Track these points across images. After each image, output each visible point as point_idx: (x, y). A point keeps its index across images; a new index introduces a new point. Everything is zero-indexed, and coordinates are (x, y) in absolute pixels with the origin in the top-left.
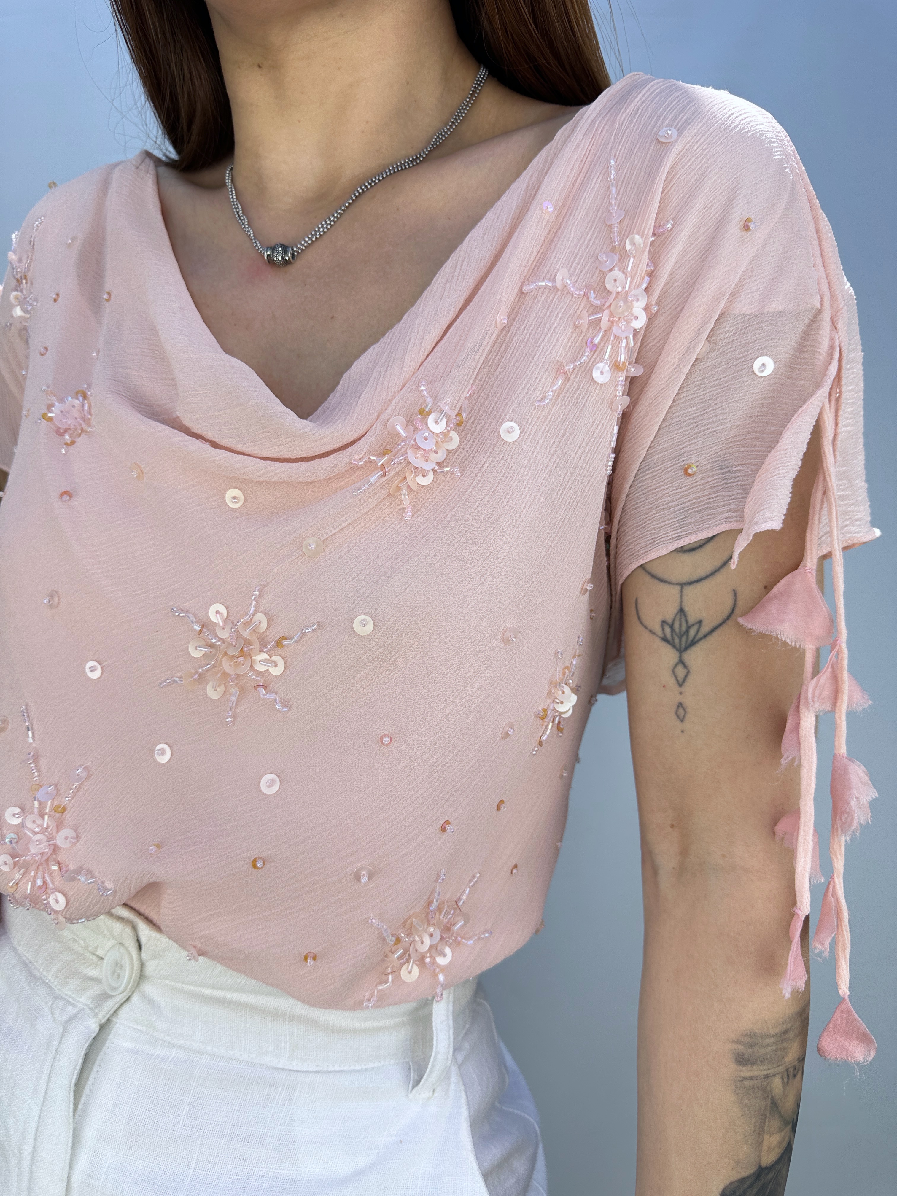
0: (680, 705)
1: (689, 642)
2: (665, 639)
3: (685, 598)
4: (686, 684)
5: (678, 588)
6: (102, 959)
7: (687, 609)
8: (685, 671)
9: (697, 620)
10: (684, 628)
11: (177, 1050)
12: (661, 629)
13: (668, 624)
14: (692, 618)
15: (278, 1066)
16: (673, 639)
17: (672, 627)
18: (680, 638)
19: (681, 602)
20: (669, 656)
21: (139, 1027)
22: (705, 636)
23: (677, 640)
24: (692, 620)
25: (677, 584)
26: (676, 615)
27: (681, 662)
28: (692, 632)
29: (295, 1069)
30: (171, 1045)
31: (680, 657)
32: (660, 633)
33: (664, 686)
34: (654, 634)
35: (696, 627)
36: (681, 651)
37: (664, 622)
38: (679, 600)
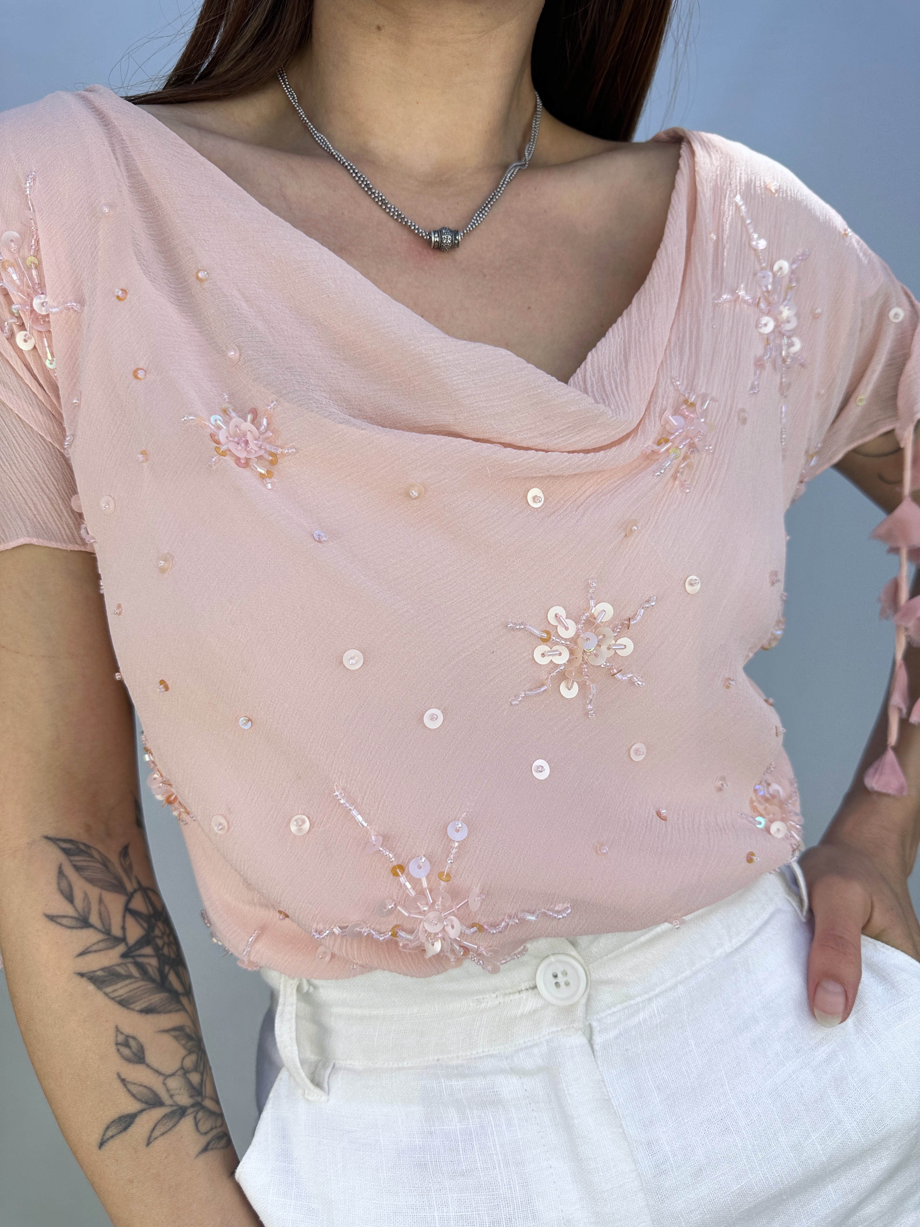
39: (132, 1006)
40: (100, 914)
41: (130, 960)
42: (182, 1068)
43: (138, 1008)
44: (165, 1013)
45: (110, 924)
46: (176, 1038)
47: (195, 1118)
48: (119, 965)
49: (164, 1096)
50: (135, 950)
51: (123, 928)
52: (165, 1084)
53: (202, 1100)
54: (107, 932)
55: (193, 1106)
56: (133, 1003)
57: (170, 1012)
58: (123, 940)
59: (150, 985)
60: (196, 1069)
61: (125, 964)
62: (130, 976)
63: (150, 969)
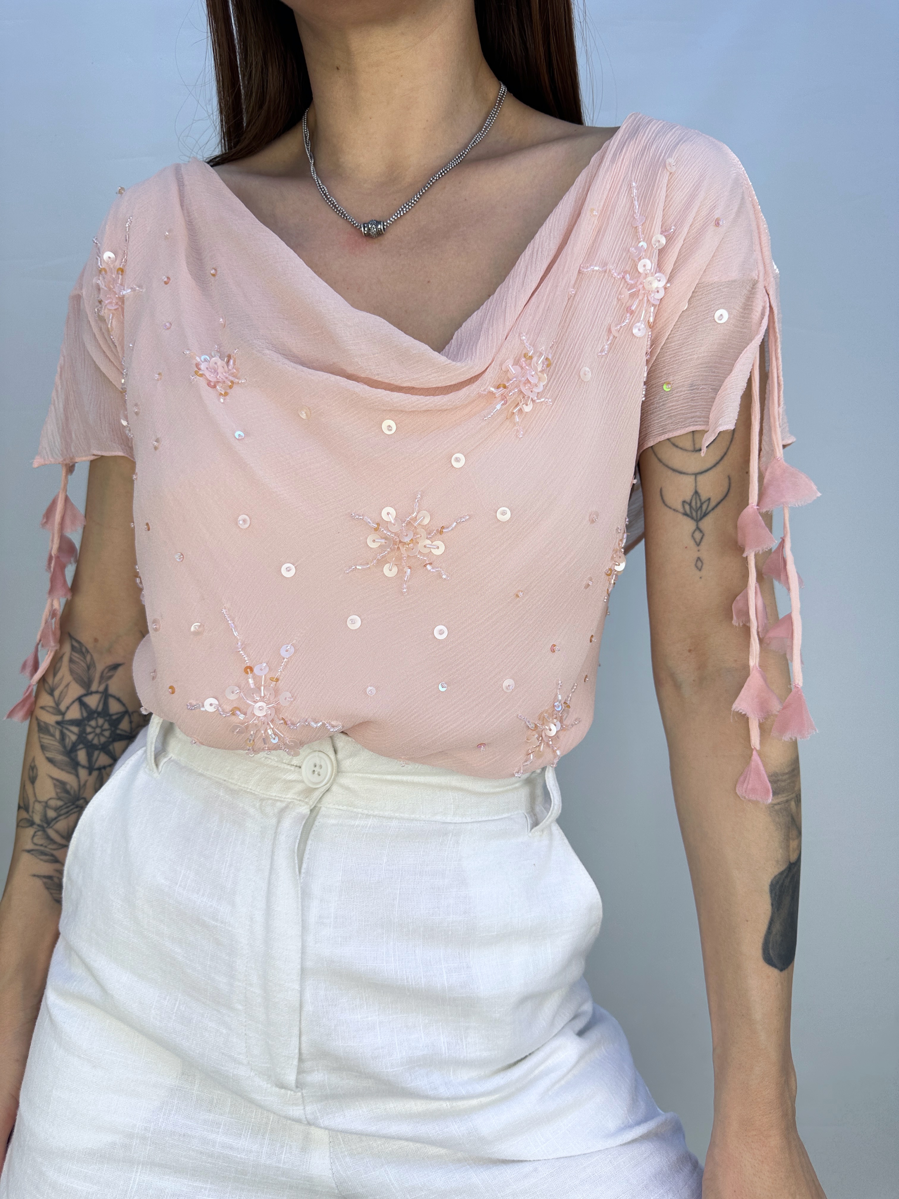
0: (699, 559)
1: (703, 514)
2: (685, 514)
3: (698, 483)
4: (703, 544)
5: (693, 477)
6: (300, 767)
7: (700, 491)
8: (701, 535)
9: (707, 498)
10: (699, 505)
11: (372, 819)
12: (682, 507)
14: (704, 497)
15: (447, 821)
16: (691, 513)
17: (690, 504)
18: (697, 512)
19: (696, 486)
20: (689, 525)
21: (341, 807)
22: (713, 509)
23: (694, 514)
24: (704, 499)
25: (693, 474)
26: (692, 496)
27: (698, 528)
28: (704, 507)
29: (458, 822)
30: (368, 816)
31: (697, 525)
32: (681, 510)
33: (686, 547)
34: (677, 511)
35: (707, 503)
36: (698, 521)
37: (684, 502)
38: (694, 485)
39: (45, 752)
40: (61, 692)
41: (59, 727)
42: (46, 803)
43: (47, 755)
44: (59, 768)
45: (62, 701)
46: (55, 785)
47: (35, 832)
48: (52, 726)
49: (31, 810)
50: (66, 724)
51: (68, 708)
52: (34, 803)
53: (47, 827)
54: (58, 704)
55: (39, 825)
56: (47, 751)
57: (62, 770)
58: (63, 714)
59: (61, 748)
60: (56, 809)
61: (56, 728)
62: (53, 735)
63: (67, 740)
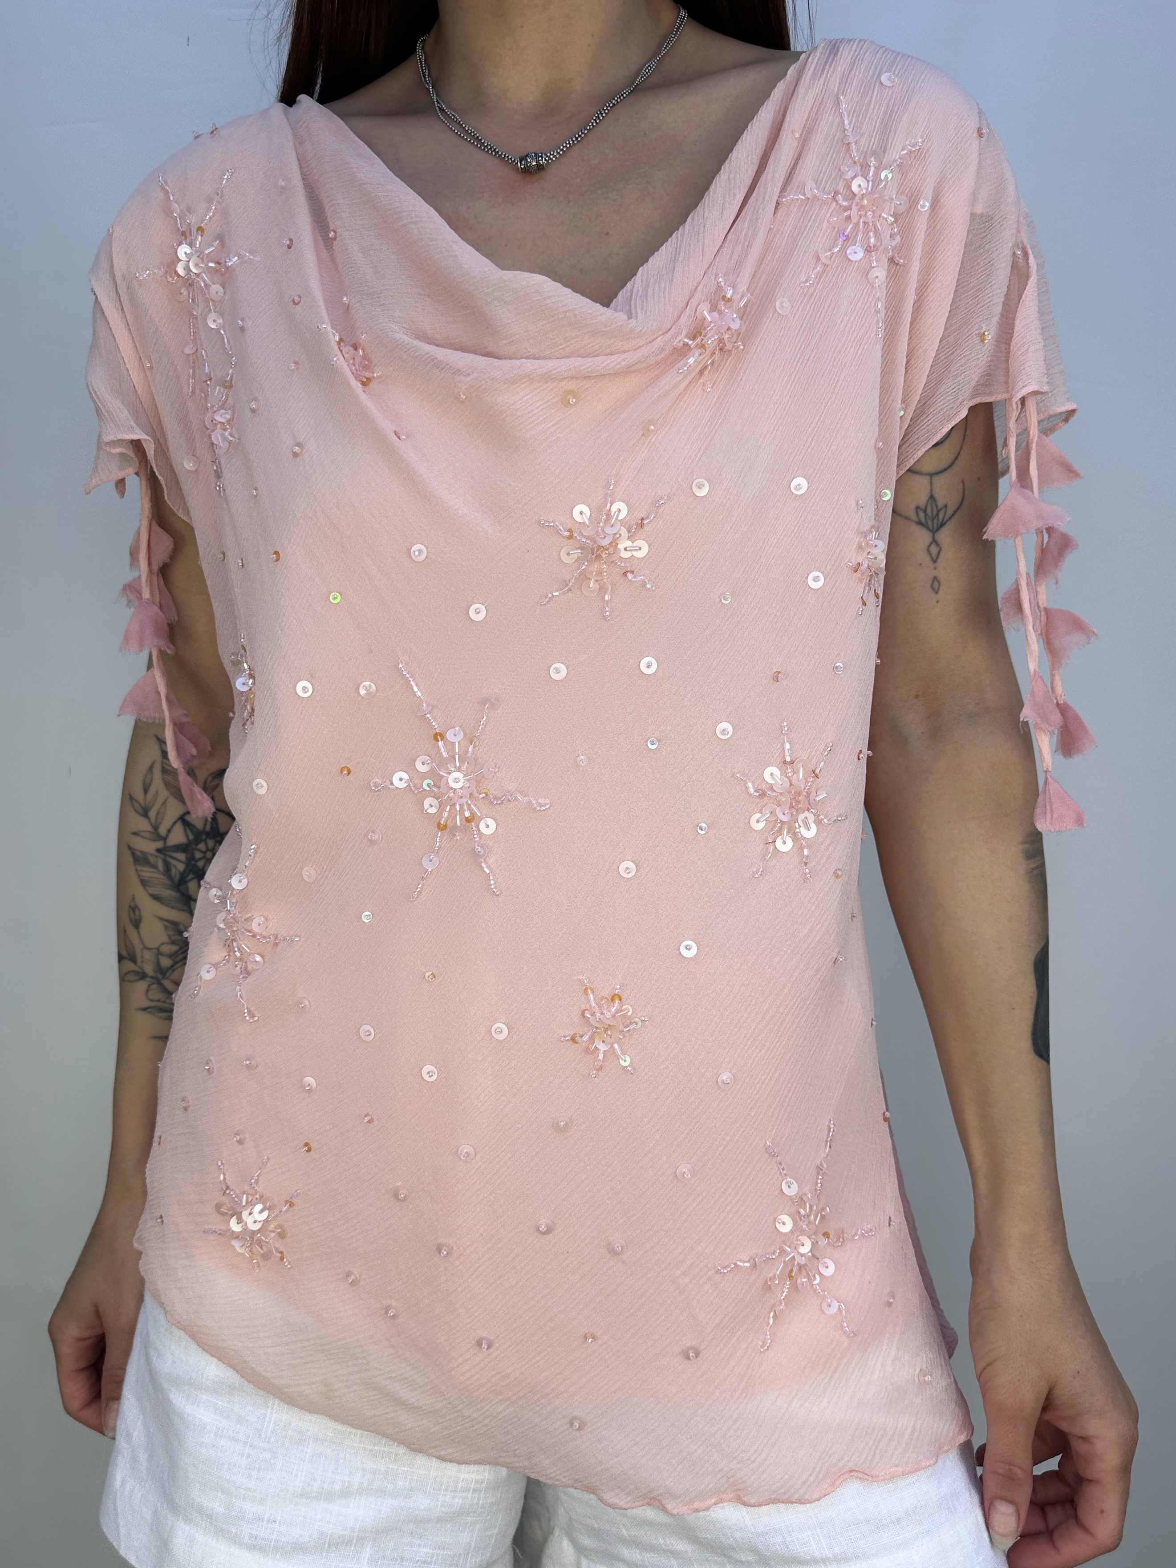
0: (935, 579)
1: (939, 524)
2: (920, 523)
3: (934, 486)
4: (940, 560)
5: (928, 478)
7: (936, 495)
8: (938, 549)
9: (943, 505)
10: (935, 512)
12: (915, 516)
13: (922, 509)
14: (940, 503)
16: (927, 522)
17: (925, 511)
18: (932, 521)
19: (931, 489)
20: (925, 538)
22: (950, 518)
23: (930, 523)
24: (940, 505)
25: (927, 474)
26: (928, 501)
27: (934, 541)
28: (941, 515)
31: (933, 537)
32: (914, 520)
33: (920, 564)
34: (910, 520)
35: (944, 510)
36: (934, 531)
37: (918, 508)
38: (929, 488)
39: (147, 888)
40: (158, 812)
41: (161, 856)
42: (158, 949)
43: (150, 892)
44: (167, 906)
45: (161, 823)
46: (166, 927)
47: (149, 986)
48: (152, 855)
49: (139, 959)
50: (169, 851)
51: (169, 831)
52: (142, 951)
53: (162, 978)
54: (156, 828)
55: (152, 977)
56: (149, 886)
57: (173, 908)
58: (165, 839)
59: (167, 882)
60: (171, 956)
61: (156, 857)
62: (155, 867)
63: (173, 870)
